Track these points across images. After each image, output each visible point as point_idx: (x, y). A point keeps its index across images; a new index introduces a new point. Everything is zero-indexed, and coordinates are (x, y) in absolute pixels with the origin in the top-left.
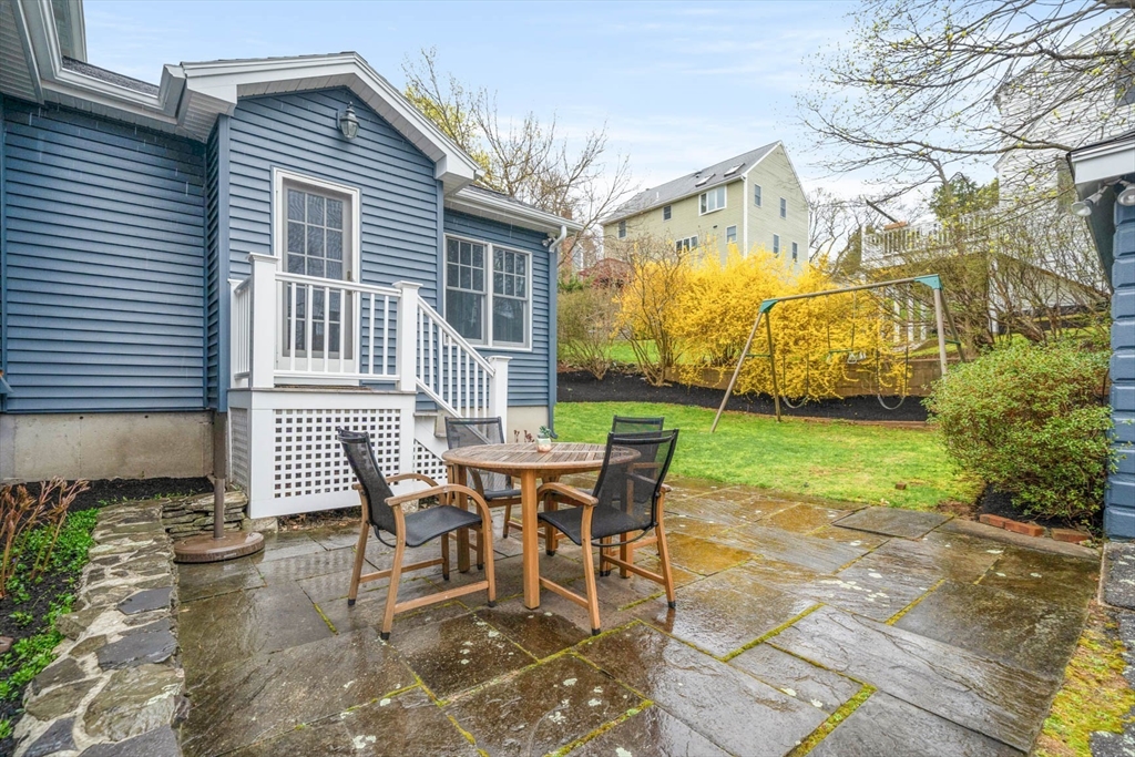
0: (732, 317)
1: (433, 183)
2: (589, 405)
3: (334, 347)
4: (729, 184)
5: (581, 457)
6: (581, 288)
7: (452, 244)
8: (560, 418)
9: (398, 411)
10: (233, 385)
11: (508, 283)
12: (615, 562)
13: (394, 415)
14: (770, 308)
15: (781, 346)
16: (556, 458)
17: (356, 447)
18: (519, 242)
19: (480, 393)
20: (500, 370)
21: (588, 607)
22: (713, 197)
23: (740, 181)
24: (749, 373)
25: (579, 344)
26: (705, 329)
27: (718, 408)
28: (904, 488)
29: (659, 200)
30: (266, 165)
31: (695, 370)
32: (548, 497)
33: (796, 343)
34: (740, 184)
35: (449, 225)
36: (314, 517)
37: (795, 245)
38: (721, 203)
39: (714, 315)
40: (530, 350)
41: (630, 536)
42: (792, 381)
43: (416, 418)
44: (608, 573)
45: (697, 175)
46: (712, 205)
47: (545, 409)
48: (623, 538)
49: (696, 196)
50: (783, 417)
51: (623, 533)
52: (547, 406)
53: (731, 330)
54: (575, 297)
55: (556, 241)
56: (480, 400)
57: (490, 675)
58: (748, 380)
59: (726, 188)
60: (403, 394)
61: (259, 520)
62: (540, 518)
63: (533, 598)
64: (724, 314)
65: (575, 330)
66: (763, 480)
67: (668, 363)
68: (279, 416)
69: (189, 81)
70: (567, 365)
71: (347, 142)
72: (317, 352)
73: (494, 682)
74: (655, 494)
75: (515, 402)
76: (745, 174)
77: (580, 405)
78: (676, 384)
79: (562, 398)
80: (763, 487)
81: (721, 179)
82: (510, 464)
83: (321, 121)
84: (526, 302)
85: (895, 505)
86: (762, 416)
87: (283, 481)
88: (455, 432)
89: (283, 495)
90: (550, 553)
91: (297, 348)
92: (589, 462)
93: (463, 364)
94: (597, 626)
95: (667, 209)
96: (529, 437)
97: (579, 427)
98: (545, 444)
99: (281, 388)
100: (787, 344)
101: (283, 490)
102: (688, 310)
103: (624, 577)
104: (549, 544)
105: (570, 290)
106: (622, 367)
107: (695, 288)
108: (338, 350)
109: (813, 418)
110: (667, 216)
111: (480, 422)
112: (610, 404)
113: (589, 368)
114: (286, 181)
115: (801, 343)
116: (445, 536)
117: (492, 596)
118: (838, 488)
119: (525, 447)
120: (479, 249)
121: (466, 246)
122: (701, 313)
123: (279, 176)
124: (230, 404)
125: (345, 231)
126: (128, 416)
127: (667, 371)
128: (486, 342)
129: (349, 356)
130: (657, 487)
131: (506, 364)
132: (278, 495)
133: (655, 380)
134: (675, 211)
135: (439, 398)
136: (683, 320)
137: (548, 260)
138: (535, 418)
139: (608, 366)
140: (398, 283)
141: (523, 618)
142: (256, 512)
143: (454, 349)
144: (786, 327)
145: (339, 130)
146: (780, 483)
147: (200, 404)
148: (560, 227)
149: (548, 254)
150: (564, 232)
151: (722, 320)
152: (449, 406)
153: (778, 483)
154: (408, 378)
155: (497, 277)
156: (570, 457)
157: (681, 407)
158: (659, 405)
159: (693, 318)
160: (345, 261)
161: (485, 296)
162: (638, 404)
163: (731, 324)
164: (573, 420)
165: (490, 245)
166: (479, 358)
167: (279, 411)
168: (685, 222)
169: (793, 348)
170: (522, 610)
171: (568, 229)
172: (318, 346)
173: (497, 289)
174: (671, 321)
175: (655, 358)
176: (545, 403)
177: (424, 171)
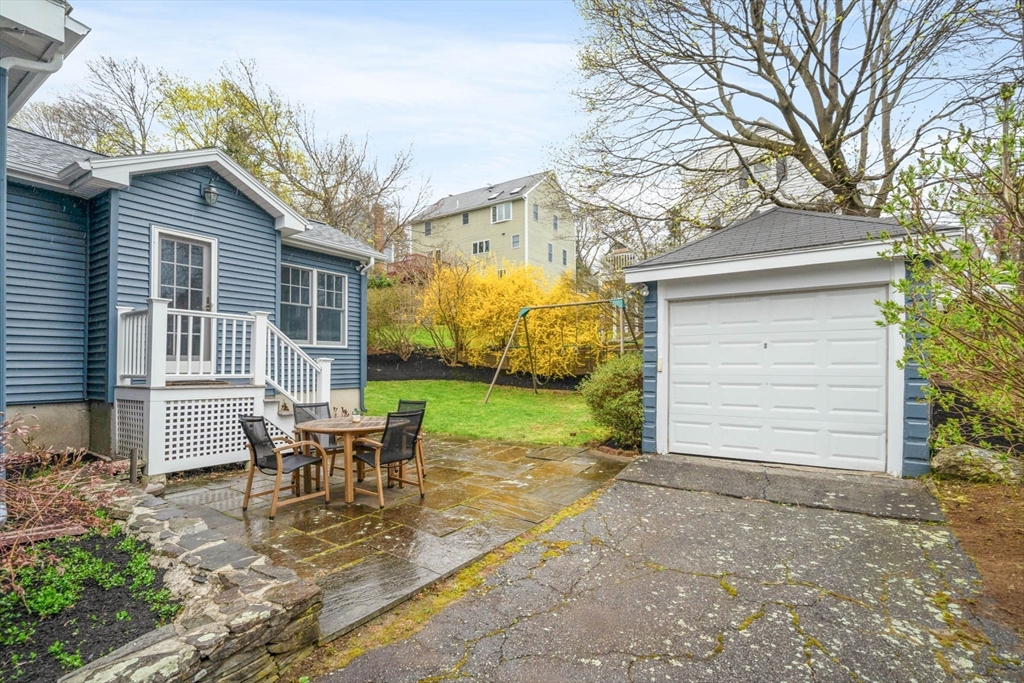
0: (505, 316)
1: (273, 232)
2: (396, 384)
3: (196, 352)
4: (514, 201)
5: (377, 424)
6: (389, 285)
7: (285, 270)
8: (370, 395)
9: (252, 398)
10: (119, 383)
11: (329, 298)
12: (397, 480)
13: (249, 401)
14: (527, 313)
15: (537, 339)
16: (363, 425)
17: (249, 424)
18: (336, 268)
19: (311, 380)
20: (325, 367)
21: (378, 497)
22: (502, 210)
23: (522, 200)
24: (517, 357)
25: (386, 331)
26: (486, 323)
27: (490, 383)
28: (575, 435)
29: (458, 207)
30: (146, 224)
31: (480, 354)
32: (359, 447)
33: (548, 337)
34: (521, 203)
35: (286, 257)
36: (189, 473)
37: (565, 252)
38: (508, 216)
39: (492, 313)
40: (346, 347)
41: (404, 462)
42: (543, 365)
43: (266, 403)
44: (392, 486)
45: (490, 189)
46: (501, 218)
47: (357, 391)
48: (401, 463)
49: (488, 207)
50: (539, 390)
51: (400, 461)
52: (359, 388)
53: (504, 325)
54: (384, 293)
55: (367, 267)
56: (311, 386)
57: (330, 525)
58: (517, 363)
59: (511, 204)
60: (256, 387)
61: (154, 476)
62: (354, 457)
63: (350, 498)
64: (500, 313)
65: (384, 318)
66: (501, 435)
67: (460, 347)
68: (168, 406)
69: (93, 172)
70: (377, 349)
71: (207, 205)
72: (195, 357)
73: (332, 527)
74: (413, 442)
75: (337, 385)
76: (526, 195)
77: (388, 383)
78: (466, 364)
79: (371, 377)
80: (500, 439)
81: (507, 197)
82: (332, 429)
83: (189, 191)
84: (343, 311)
85: (565, 445)
86: (526, 390)
87: (171, 449)
88: (300, 413)
89: (171, 459)
90: (360, 481)
91: (181, 354)
92: (380, 427)
93: (305, 370)
94: (383, 504)
95: (465, 215)
96: (345, 412)
97: (385, 402)
98: (357, 418)
100: (541, 337)
101: (171, 456)
102: (473, 309)
103: (401, 487)
104: (359, 476)
105: (380, 286)
106: (424, 350)
107: (478, 292)
108: (198, 354)
109: (559, 391)
110: (466, 221)
111: (311, 406)
112: (413, 382)
113: (396, 352)
114: (161, 234)
115: (551, 337)
116: (297, 470)
117: (328, 499)
118: (541, 437)
119: (345, 420)
120: (306, 274)
121: (296, 271)
122: (482, 312)
123: (156, 231)
124: (116, 397)
125: (205, 268)
126: (19, 407)
127: (459, 355)
128: (311, 342)
129: (208, 358)
130: (415, 438)
131: (329, 364)
132: (167, 459)
133: (450, 362)
134: (472, 218)
135: (281, 388)
136: (471, 316)
137: (360, 280)
138: (350, 398)
139: (412, 349)
140: (252, 312)
141: (345, 507)
142: (152, 471)
143: (286, 348)
144: (541, 326)
145: (203, 197)
146: (510, 436)
147: (79, 396)
148: (369, 258)
149: (360, 276)
150: (372, 261)
151: (498, 318)
152: (288, 393)
153: (507, 436)
154: (260, 375)
155: (320, 295)
156: (370, 424)
157: (469, 384)
158: (452, 382)
159: (479, 313)
160: (204, 290)
161: (311, 308)
162: (436, 381)
163: (504, 321)
164: (381, 397)
165: (315, 271)
166: (304, 355)
167: (168, 402)
168: (480, 227)
169: (546, 341)
170: (344, 504)
171: (375, 259)
172: (184, 352)
173: (321, 303)
174: (461, 316)
175: (449, 343)
176: (358, 386)
177: (269, 225)
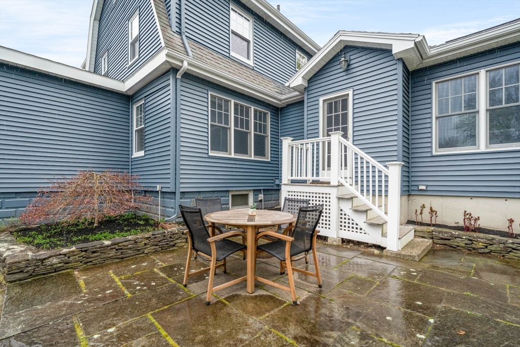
1: (395, 62)
9: (330, 194)
13: (328, 196)
30: (318, 98)
43: (340, 199)
99: (293, 182)
120: (473, 79)
121: (458, 81)
128: (479, 147)
154: (334, 178)
155: (495, 93)
165: (482, 71)
167: (289, 192)
177: (392, 58)
